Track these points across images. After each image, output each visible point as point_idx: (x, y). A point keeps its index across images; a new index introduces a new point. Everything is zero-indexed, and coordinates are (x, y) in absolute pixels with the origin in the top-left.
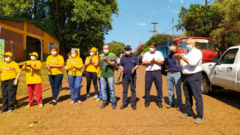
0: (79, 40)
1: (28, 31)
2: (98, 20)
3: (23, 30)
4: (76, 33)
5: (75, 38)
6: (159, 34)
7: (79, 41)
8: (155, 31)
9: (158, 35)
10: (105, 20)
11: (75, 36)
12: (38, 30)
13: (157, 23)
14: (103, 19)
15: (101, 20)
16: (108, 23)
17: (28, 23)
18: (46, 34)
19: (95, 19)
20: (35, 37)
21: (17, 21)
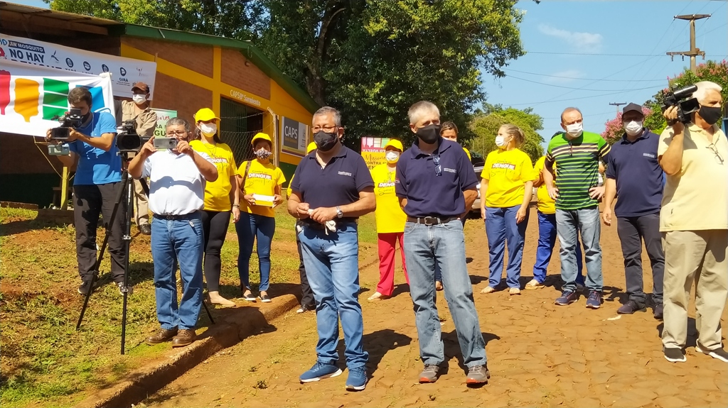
0: (391, 103)
1: (225, 79)
2: (467, 21)
3: (211, 75)
4: (379, 78)
5: (375, 100)
6: (711, 65)
7: (392, 109)
8: (695, 53)
9: (705, 67)
10: (497, 20)
11: (377, 90)
12: (253, 73)
13: (704, 16)
14: (487, 18)
15: (480, 21)
16: (506, 31)
17: (224, 49)
18: (275, 89)
19: (456, 18)
20: (243, 98)
21: (194, 45)
